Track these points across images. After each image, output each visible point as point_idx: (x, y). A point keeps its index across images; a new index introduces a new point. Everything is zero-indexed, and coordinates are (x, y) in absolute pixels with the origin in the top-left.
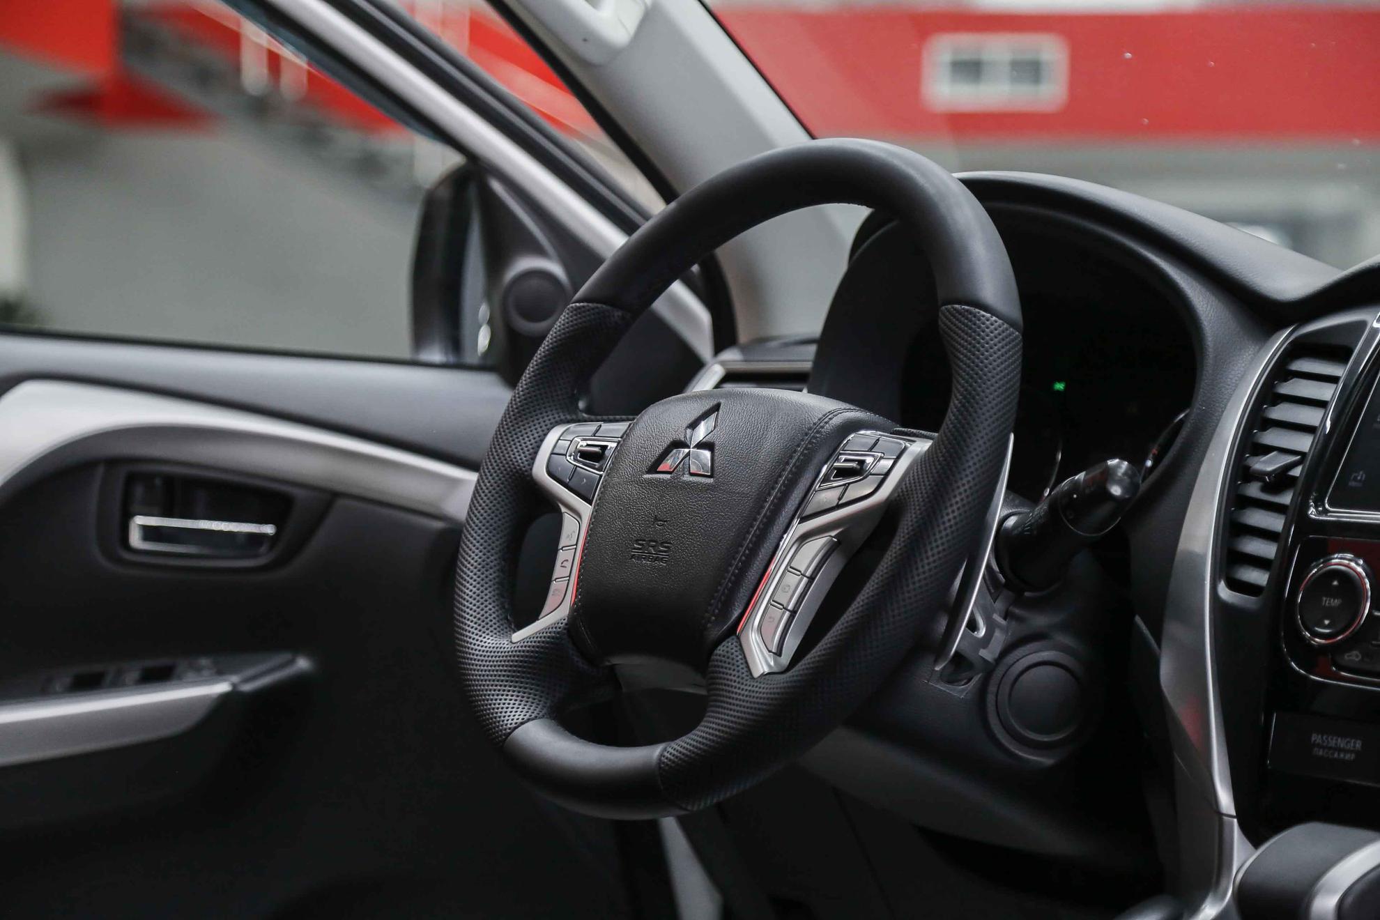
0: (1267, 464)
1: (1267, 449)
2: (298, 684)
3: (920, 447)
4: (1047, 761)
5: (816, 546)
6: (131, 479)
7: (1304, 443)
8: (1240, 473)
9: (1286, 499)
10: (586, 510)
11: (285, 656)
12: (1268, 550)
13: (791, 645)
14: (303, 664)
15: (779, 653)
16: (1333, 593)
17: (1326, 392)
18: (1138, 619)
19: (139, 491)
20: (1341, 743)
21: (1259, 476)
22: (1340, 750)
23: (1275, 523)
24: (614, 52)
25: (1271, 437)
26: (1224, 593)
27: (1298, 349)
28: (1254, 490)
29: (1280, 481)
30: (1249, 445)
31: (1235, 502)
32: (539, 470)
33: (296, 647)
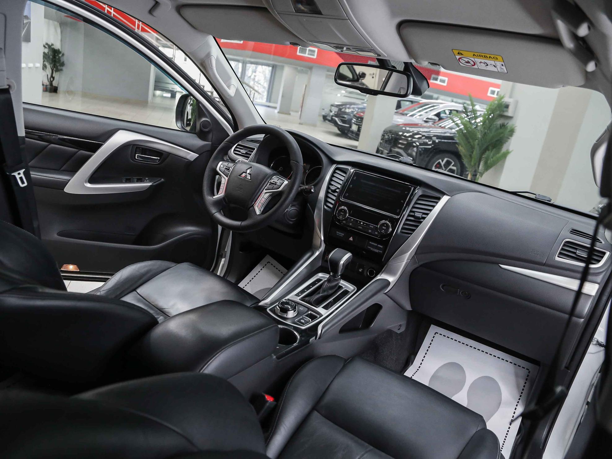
0: (333, 188)
1: (333, 185)
2: (162, 183)
3: (286, 182)
4: (291, 223)
5: (268, 194)
6: (137, 148)
7: (339, 186)
8: (328, 188)
9: (336, 194)
10: (227, 178)
11: (159, 179)
12: (333, 202)
13: (262, 210)
14: (162, 180)
15: (260, 211)
16: (342, 212)
17: (343, 178)
18: (308, 204)
19: (138, 150)
20: (341, 234)
21: (331, 189)
22: (340, 234)
23: (334, 198)
24: (231, 97)
25: (332, 183)
26: (325, 207)
27: (337, 169)
28: (330, 191)
29: (334, 191)
30: (329, 184)
31: (327, 192)
32: (218, 169)
33: (162, 177)
